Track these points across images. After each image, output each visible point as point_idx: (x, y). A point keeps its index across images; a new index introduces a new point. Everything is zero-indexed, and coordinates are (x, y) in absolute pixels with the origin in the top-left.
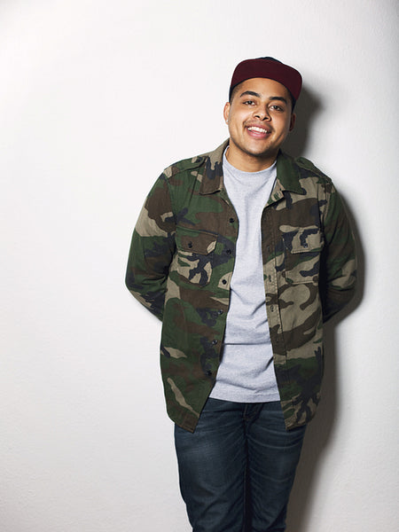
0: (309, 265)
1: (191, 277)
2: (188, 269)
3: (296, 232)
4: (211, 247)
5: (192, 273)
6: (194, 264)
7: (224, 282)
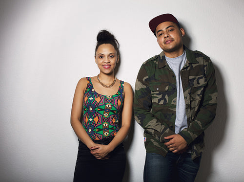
0: (199, 92)
1: (159, 102)
2: (158, 99)
3: (195, 78)
4: (167, 88)
5: (160, 100)
6: (160, 97)
7: (174, 101)
